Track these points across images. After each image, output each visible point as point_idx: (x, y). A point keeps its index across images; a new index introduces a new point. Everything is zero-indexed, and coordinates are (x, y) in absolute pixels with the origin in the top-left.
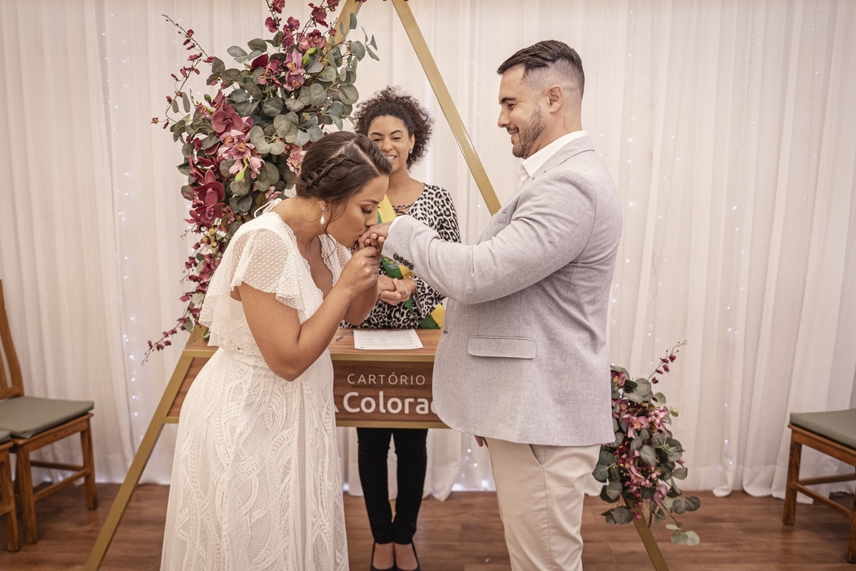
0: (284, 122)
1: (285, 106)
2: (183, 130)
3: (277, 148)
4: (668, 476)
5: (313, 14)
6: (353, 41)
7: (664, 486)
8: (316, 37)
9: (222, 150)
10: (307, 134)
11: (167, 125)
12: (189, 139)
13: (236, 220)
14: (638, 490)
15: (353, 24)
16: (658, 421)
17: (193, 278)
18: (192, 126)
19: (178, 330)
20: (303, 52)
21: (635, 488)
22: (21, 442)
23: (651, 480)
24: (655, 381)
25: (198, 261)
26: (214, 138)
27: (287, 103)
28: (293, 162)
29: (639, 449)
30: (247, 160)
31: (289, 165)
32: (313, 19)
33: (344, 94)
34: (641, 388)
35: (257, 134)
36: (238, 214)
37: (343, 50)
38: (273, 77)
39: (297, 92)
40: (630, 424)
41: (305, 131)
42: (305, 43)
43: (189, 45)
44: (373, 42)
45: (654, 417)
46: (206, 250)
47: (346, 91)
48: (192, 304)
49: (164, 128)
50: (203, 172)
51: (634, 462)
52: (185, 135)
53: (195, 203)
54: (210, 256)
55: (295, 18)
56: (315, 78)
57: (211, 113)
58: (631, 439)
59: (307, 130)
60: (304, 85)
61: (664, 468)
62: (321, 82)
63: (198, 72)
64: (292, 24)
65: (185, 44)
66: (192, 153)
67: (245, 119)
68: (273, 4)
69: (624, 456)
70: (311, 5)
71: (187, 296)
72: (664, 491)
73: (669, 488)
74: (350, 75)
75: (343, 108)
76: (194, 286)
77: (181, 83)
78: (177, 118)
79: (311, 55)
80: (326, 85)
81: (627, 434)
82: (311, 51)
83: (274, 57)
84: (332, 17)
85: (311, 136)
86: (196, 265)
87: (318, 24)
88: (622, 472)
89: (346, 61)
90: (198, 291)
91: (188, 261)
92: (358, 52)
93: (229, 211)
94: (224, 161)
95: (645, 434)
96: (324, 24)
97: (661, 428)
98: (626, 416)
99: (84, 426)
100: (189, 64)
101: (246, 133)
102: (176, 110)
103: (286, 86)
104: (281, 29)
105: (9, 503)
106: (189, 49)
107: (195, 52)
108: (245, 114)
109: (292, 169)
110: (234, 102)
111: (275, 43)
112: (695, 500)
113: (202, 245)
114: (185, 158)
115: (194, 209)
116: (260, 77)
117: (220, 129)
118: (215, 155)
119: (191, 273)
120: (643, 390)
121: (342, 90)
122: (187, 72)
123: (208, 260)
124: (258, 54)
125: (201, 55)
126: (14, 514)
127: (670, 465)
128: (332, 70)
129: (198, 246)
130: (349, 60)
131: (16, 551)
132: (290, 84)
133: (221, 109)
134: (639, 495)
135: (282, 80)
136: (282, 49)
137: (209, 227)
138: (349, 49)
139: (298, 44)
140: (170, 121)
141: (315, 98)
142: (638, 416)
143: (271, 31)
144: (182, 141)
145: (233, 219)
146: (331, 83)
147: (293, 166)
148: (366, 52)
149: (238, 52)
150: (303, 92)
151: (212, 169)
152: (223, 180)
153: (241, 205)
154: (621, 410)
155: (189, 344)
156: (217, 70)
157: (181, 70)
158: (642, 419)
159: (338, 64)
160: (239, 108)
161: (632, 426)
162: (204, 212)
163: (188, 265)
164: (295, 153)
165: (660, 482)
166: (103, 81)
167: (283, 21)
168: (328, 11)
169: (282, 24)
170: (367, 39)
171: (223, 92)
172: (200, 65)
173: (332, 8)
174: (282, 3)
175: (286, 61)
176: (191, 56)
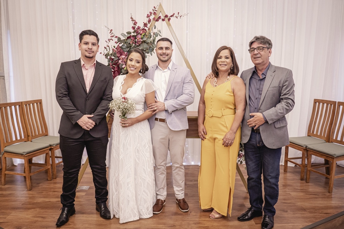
2: (108, 56)
5: (144, 25)
6: (155, 32)
8: (144, 30)
9: (120, 61)
11: (104, 54)
12: (110, 58)
15: (155, 28)
18: (111, 54)
20: (141, 35)
22: (52, 147)
26: (117, 58)
37: (152, 34)
38: (133, 42)
39: (140, 45)
43: (111, 33)
44: (160, 32)
50: (114, 67)
55: (139, 26)
56: (144, 42)
57: (116, 51)
60: (142, 43)
62: (146, 43)
63: (113, 40)
64: (139, 28)
67: (126, 53)
70: (144, 23)
74: (154, 41)
75: (152, 50)
77: (108, 43)
79: (143, 35)
80: (147, 43)
82: (143, 34)
83: (133, 36)
84: (149, 25)
87: (145, 27)
92: (156, 35)
94: (120, 64)
96: (147, 27)
100: (110, 38)
101: (126, 56)
102: (107, 51)
103: (136, 44)
104: (136, 29)
105: (49, 166)
107: (113, 35)
110: (122, 48)
111: (134, 32)
114: (109, 63)
116: (129, 41)
117: (119, 55)
118: (118, 62)
121: (152, 45)
122: (110, 40)
124: (129, 35)
125: (114, 36)
126: (50, 169)
128: (149, 39)
130: (153, 36)
131: (51, 180)
132: (138, 43)
133: (119, 50)
135: (136, 42)
136: (135, 34)
138: (154, 34)
139: (140, 32)
143: (133, 30)
144: (107, 59)
146: (149, 43)
148: (158, 35)
149: (124, 35)
150: (141, 45)
151: (117, 66)
156: (119, 40)
157: (108, 40)
159: (151, 38)
160: (124, 50)
166: (74, 38)
167: (137, 27)
168: (148, 24)
169: (136, 28)
170: (158, 31)
171: (119, 45)
172: (113, 38)
173: (149, 23)
174: (136, 23)
175: (137, 37)
176: (111, 36)
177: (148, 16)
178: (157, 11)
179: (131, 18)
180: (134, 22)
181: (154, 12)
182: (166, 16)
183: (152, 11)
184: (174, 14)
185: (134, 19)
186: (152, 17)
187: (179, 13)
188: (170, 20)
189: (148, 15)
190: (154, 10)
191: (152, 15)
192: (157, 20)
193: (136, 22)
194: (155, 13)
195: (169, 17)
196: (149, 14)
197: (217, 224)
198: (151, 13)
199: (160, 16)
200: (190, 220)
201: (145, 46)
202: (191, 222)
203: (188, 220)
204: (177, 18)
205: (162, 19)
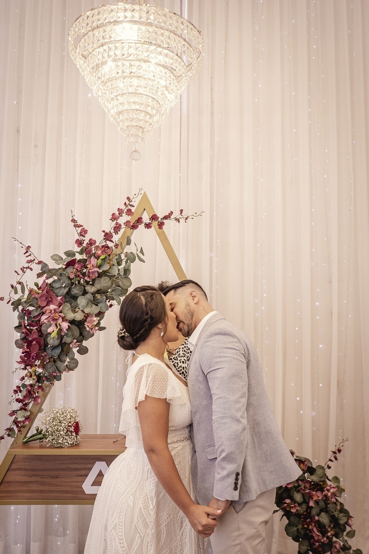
0: (84, 300)
1: (85, 290)
2: (20, 304)
3: (79, 316)
4: (340, 535)
5: (104, 236)
6: (129, 252)
7: (339, 542)
8: (106, 248)
9: (43, 318)
10: (99, 307)
11: (9, 302)
12: (23, 310)
13: (49, 362)
14: (319, 545)
15: (129, 243)
16: (329, 494)
17: (18, 400)
18: (25, 302)
19: (6, 436)
20: (98, 258)
21: (317, 544)
23: (328, 537)
24: (329, 467)
25: (22, 389)
26: (39, 310)
27: (86, 288)
28: (89, 324)
29: (318, 515)
30: (59, 324)
31: (86, 326)
32: (105, 239)
33: (122, 283)
34: (319, 472)
35: (67, 307)
36: (51, 357)
37: (123, 256)
38: (79, 273)
39: (94, 280)
40: (311, 497)
41: (97, 305)
42: (99, 252)
43: (28, 254)
44: (142, 251)
45: (326, 491)
46: (28, 382)
47: (124, 280)
48: (16, 418)
49: (8, 303)
50: (30, 331)
51: (315, 525)
52: (20, 308)
53: (24, 351)
54: (31, 385)
55: (94, 239)
56: (105, 273)
57: (39, 294)
58: (312, 507)
59: (99, 305)
60: (98, 277)
61: (337, 530)
63: (31, 270)
64: (92, 242)
65: (25, 254)
66: (24, 318)
67: (59, 298)
68: (80, 232)
69: (308, 520)
70: (104, 231)
71: (13, 413)
72: (338, 546)
73: (342, 544)
74: (127, 271)
75: (121, 291)
76: (18, 406)
77: (21, 276)
78: (16, 297)
79: (102, 259)
80: (111, 277)
81: (308, 503)
82: (103, 257)
83: (80, 261)
84: (116, 238)
85: (101, 308)
86: (21, 391)
87: (108, 242)
88: (308, 532)
89: (125, 263)
90: (21, 409)
91: (15, 389)
92: (131, 258)
93: (46, 356)
94: (44, 325)
95: (322, 504)
96: (112, 241)
97: (333, 500)
98: (308, 491)
100: (27, 265)
101: (59, 307)
102: (16, 293)
103: (86, 278)
104: (85, 245)
106: (27, 257)
107: (29, 258)
108: (59, 294)
109: (88, 329)
110: (53, 287)
111: (81, 253)
112: (359, 552)
113: (26, 378)
114: (19, 322)
115: (23, 355)
116: (70, 269)
117: (44, 304)
118: (39, 321)
119: (17, 397)
120: (320, 473)
121: (121, 280)
122: (25, 270)
123: (29, 388)
124: (70, 259)
125: (34, 260)
127: (342, 527)
128: (115, 268)
129: (23, 378)
132: (89, 277)
133: (45, 292)
134: (320, 549)
135: (84, 274)
136: (85, 256)
137: (32, 366)
138: (126, 256)
139: (95, 253)
140: (12, 299)
141: (104, 285)
142: (316, 491)
143: (79, 247)
144: (18, 311)
145: (48, 361)
146: (115, 276)
147: (88, 327)
148: (137, 257)
149: (57, 258)
150: (97, 282)
151: (37, 329)
152: (43, 336)
153: (54, 351)
154: (305, 487)
155: (13, 446)
156: (44, 269)
157: (21, 268)
158: (319, 493)
159: (120, 265)
160: (56, 291)
161: (312, 498)
162: (30, 356)
163: (16, 392)
164: (90, 319)
165: (334, 539)
167: (87, 241)
168: (114, 234)
169: (85, 243)
170: (137, 250)
171: (47, 281)
172: (33, 266)
173: (116, 233)
174: (86, 232)
175: (87, 263)
176: (28, 261)
177: (114, 218)
178: (133, 206)
179: (73, 221)
180: (80, 228)
181: (127, 208)
182: (154, 218)
183: (123, 207)
184: (172, 212)
185: (79, 223)
186: (122, 220)
187: (182, 211)
188: (164, 227)
189: (113, 214)
190: (127, 203)
191: (124, 215)
192: (134, 227)
193: (86, 229)
194: (129, 210)
195: (160, 219)
196: (117, 213)
198: (121, 211)
199: (141, 218)
201: (104, 283)
204: (179, 222)
205: (146, 224)
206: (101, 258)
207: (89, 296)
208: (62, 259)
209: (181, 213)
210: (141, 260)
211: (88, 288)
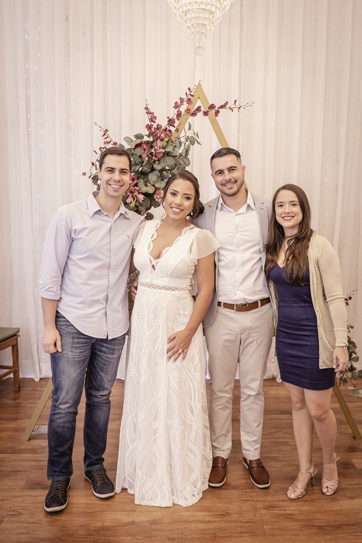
0: (153, 176)
1: (153, 167)
3: (150, 190)
5: (168, 122)
6: (190, 136)
8: (168, 132)
11: (90, 176)
15: (190, 128)
20: (162, 140)
28: (157, 196)
30: (136, 196)
31: (156, 198)
32: (168, 124)
33: (184, 162)
35: (141, 182)
37: (183, 140)
38: (148, 154)
39: (159, 160)
41: (163, 180)
42: (163, 136)
43: (105, 136)
44: (197, 136)
47: (185, 160)
49: (89, 178)
55: (160, 124)
56: (168, 154)
60: (163, 157)
62: (171, 156)
64: (159, 127)
65: (103, 136)
68: (151, 119)
70: (168, 118)
74: (187, 152)
80: (174, 157)
82: (166, 140)
83: (147, 143)
84: (177, 123)
87: (170, 127)
92: (192, 141)
96: (174, 126)
99: (14, 343)
101: (133, 181)
103: (153, 158)
104: (153, 129)
106: (105, 138)
107: (108, 140)
109: (157, 200)
111: (149, 136)
116: (139, 151)
121: (183, 160)
124: (139, 141)
125: (110, 141)
128: (177, 149)
130: (185, 144)
132: (156, 156)
135: (151, 155)
136: (152, 139)
138: (187, 140)
139: (160, 136)
140: (91, 174)
141: (169, 164)
143: (148, 130)
146: (176, 156)
148: (196, 141)
149: (129, 140)
150: (162, 160)
157: (99, 148)
159: (180, 147)
164: (158, 192)
166: (28, 142)
167: (155, 125)
168: (176, 120)
169: (153, 127)
170: (194, 134)
173: (178, 119)
174: (156, 118)
175: (155, 144)
176: (105, 142)
177: (177, 106)
178: (193, 96)
179: (146, 108)
180: (151, 115)
182: (212, 106)
183: (184, 97)
184: (227, 102)
185: (152, 111)
186: (183, 109)
187: (235, 101)
188: (219, 115)
189: (176, 103)
190: (188, 93)
191: (185, 103)
192: (194, 114)
193: (155, 115)
194: (189, 99)
195: (216, 108)
196: (179, 102)
197: (310, 508)
198: (182, 100)
199: (200, 107)
200: (256, 499)
201: (170, 161)
202: (260, 505)
203: (252, 499)
204: (232, 111)
205: (204, 112)
206: (165, 140)
207: (157, 173)
208: (132, 141)
209: (235, 103)
210: (198, 143)
211: (155, 166)
